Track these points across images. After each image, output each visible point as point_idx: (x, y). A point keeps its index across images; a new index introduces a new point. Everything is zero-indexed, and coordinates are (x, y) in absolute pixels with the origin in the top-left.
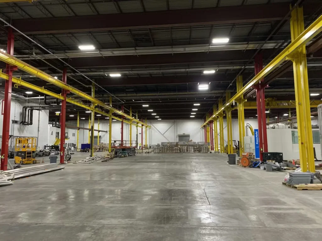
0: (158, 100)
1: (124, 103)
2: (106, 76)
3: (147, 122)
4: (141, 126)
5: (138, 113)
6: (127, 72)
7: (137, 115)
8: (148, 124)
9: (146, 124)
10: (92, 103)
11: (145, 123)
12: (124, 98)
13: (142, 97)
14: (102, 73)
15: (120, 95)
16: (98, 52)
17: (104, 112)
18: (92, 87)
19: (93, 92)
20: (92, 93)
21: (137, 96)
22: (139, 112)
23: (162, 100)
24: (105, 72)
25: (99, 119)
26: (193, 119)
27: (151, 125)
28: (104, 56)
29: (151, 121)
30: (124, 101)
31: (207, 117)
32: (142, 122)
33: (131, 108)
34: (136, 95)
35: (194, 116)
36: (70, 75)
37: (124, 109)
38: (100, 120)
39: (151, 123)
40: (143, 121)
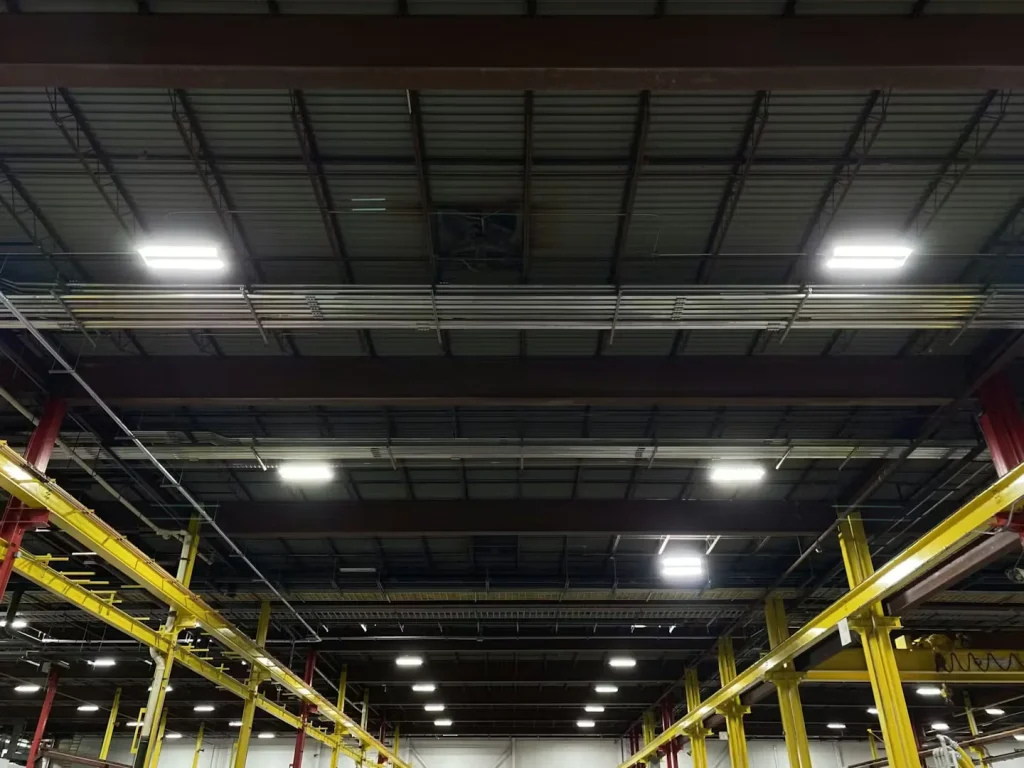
0: (473, 632)
1: (320, 640)
2: (262, 469)
3: (402, 747)
4: (376, 760)
5: (370, 702)
6: (363, 453)
7: (364, 711)
8: (404, 755)
9: (395, 755)
10: (173, 614)
11: (392, 750)
12: (328, 613)
13: (405, 613)
14: (246, 455)
15: (309, 595)
16: (241, 296)
17: (222, 668)
18: (188, 538)
19: (188, 560)
20: (182, 564)
21: (386, 603)
22: (375, 695)
23: (486, 632)
24: (258, 449)
25: (201, 729)
26: (584, 735)
27: (415, 762)
28: (267, 325)
29: (416, 742)
30: (322, 633)
31: (644, 727)
32: (382, 741)
33: (344, 675)
34: (381, 599)
35: (590, 724)
36: (89, 457)
37: (316, 674)
38: (206, 731)
39: (413, 749)
40: (386, 740)
